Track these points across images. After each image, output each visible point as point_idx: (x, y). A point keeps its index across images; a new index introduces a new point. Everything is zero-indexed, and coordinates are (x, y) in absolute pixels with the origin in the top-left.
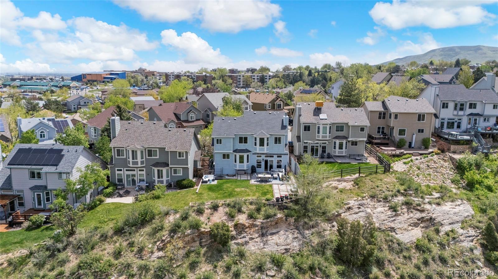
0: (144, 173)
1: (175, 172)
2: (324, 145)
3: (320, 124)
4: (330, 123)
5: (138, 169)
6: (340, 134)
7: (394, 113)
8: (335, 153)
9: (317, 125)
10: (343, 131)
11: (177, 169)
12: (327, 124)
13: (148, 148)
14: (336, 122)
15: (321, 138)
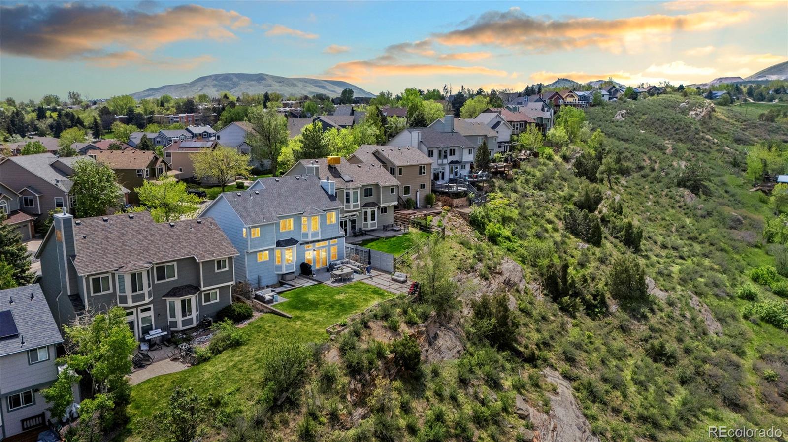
0: (151, 313)
1: (208, 298)
2: (352, 218)
3: (349, 189)
4: (361, 186)
5: (139, 309)
6: (370, 199)
7: (398, 167)
8: (368, 227)
9: (345, 192)
10: (372, 195)
11: (211, 291)
12: (357, 188)
13: (157, 264)
14: (365, 184)
15: (352, 209)
